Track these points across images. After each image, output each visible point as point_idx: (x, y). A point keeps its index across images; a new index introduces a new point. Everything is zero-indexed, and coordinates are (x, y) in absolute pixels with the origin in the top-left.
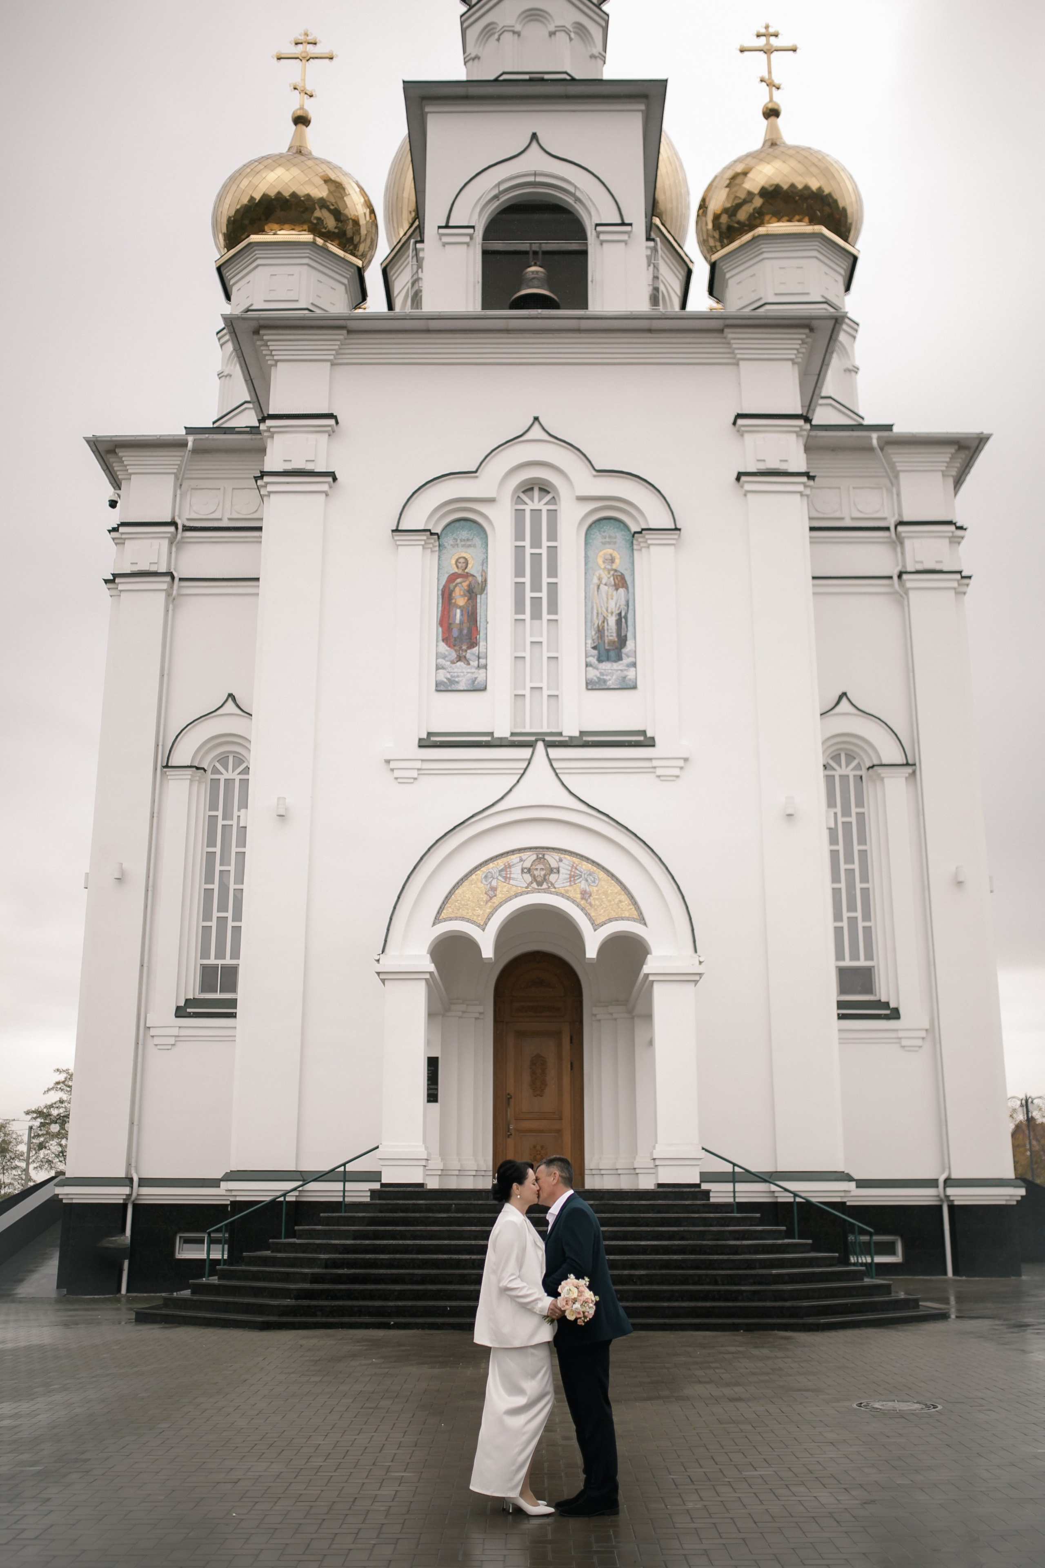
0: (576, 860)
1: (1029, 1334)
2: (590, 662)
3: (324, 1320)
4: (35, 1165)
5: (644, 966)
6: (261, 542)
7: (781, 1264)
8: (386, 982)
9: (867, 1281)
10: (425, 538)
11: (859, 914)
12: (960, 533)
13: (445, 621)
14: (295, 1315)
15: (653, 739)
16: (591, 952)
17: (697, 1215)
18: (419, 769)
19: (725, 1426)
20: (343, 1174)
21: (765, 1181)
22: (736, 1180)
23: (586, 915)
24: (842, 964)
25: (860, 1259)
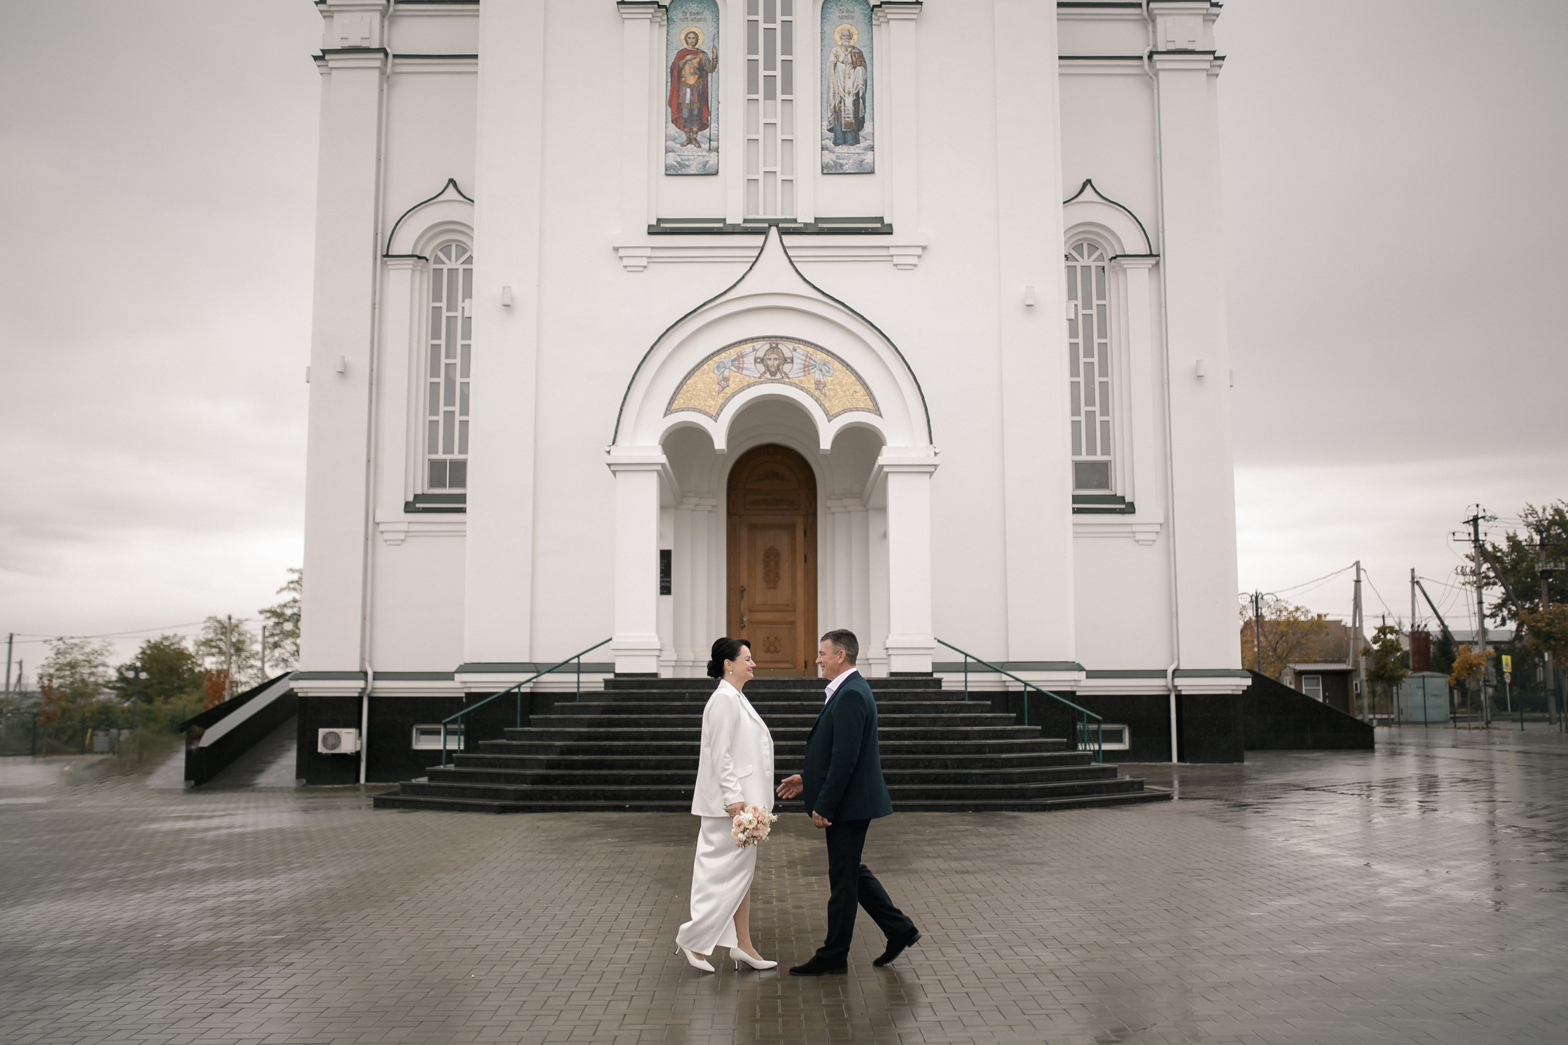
0: (810, 350)
1: (1248, 813)
2: (826, 145)
3: (560, 803)
4: (270, 663)
5: (879, 457)
6: (478, 16)
7: (1011, 748)
8: (617, 474)
9: (1094, 765)
10: (652, 11)
11: (1097, 408)
12: (1215, 10)
13: (674, 101)
14: (531, 799)
15: (890, 226)
16: (826, 443)
17: (928, 703)
18: (649, 257)
19: (952, 895)
20: (577, 665)
21: (997, 671)
22: (968, 670)
23: (820, 405)
24: (1078, 458)
25: (1087, 746)
